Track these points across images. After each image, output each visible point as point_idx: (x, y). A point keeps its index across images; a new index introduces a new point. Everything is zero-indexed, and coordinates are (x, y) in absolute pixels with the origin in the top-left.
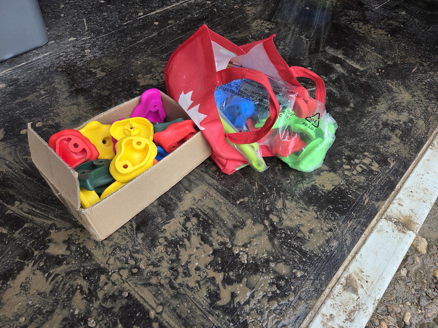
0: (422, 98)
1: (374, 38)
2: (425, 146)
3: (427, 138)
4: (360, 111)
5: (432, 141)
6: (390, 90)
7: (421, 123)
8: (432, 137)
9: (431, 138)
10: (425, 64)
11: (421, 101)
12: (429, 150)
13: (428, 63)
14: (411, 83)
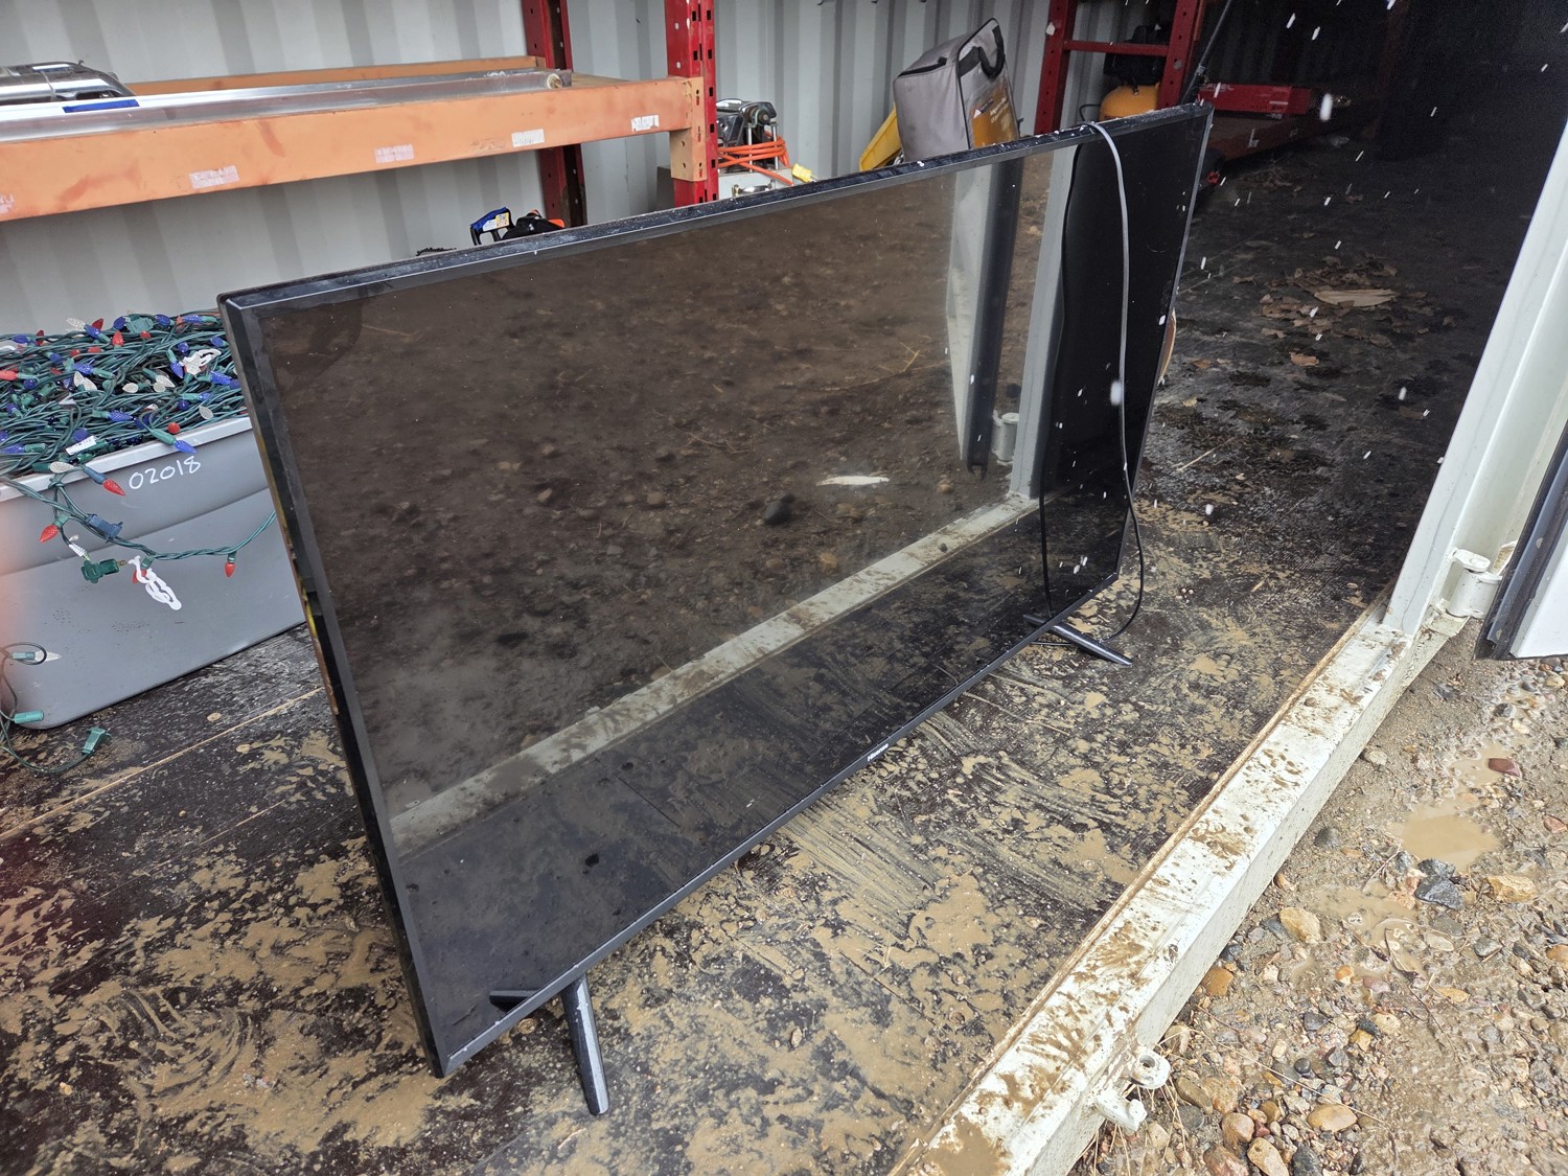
0: (1271, 637)
1: (1172, 530)
2: (1273, 720)
3: (1275, 708)
4: (1145, 666)
5: (1287, 712)
6: (1204, 626)
7: (1265, 680)
8: (1288, 705)
9: (1285, 707)
10: (1281, 575)
11: (1269, 642)
12: (1280, 727)
13: (1288, 572)
14: (1250, 612)
